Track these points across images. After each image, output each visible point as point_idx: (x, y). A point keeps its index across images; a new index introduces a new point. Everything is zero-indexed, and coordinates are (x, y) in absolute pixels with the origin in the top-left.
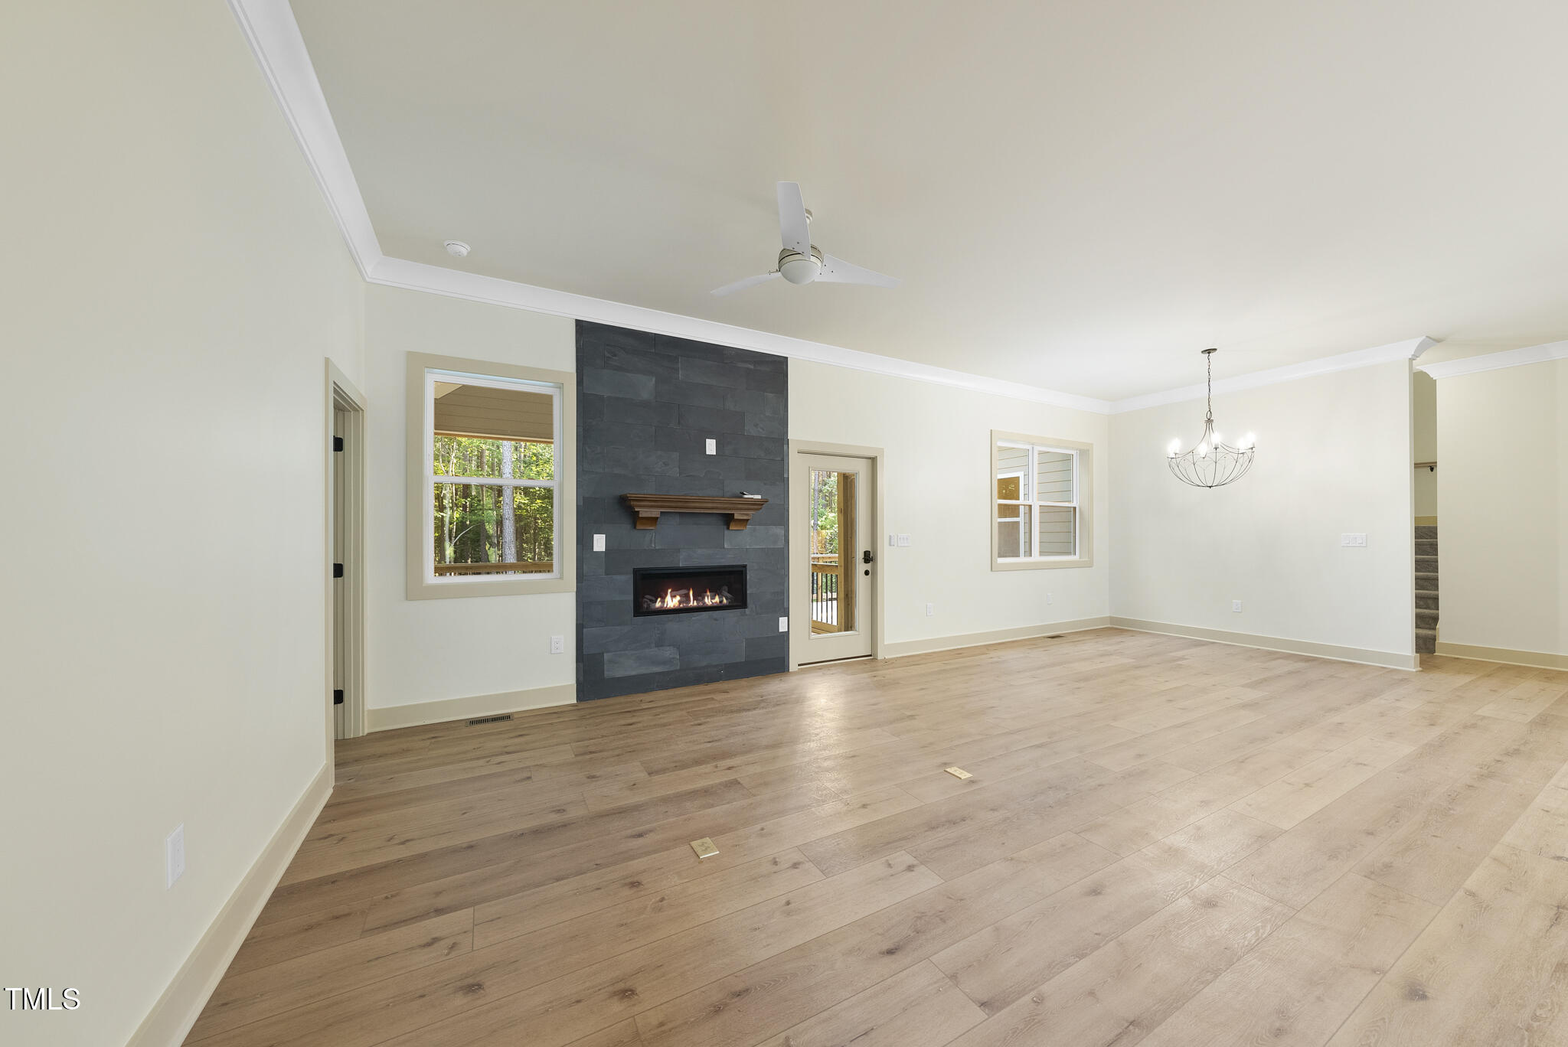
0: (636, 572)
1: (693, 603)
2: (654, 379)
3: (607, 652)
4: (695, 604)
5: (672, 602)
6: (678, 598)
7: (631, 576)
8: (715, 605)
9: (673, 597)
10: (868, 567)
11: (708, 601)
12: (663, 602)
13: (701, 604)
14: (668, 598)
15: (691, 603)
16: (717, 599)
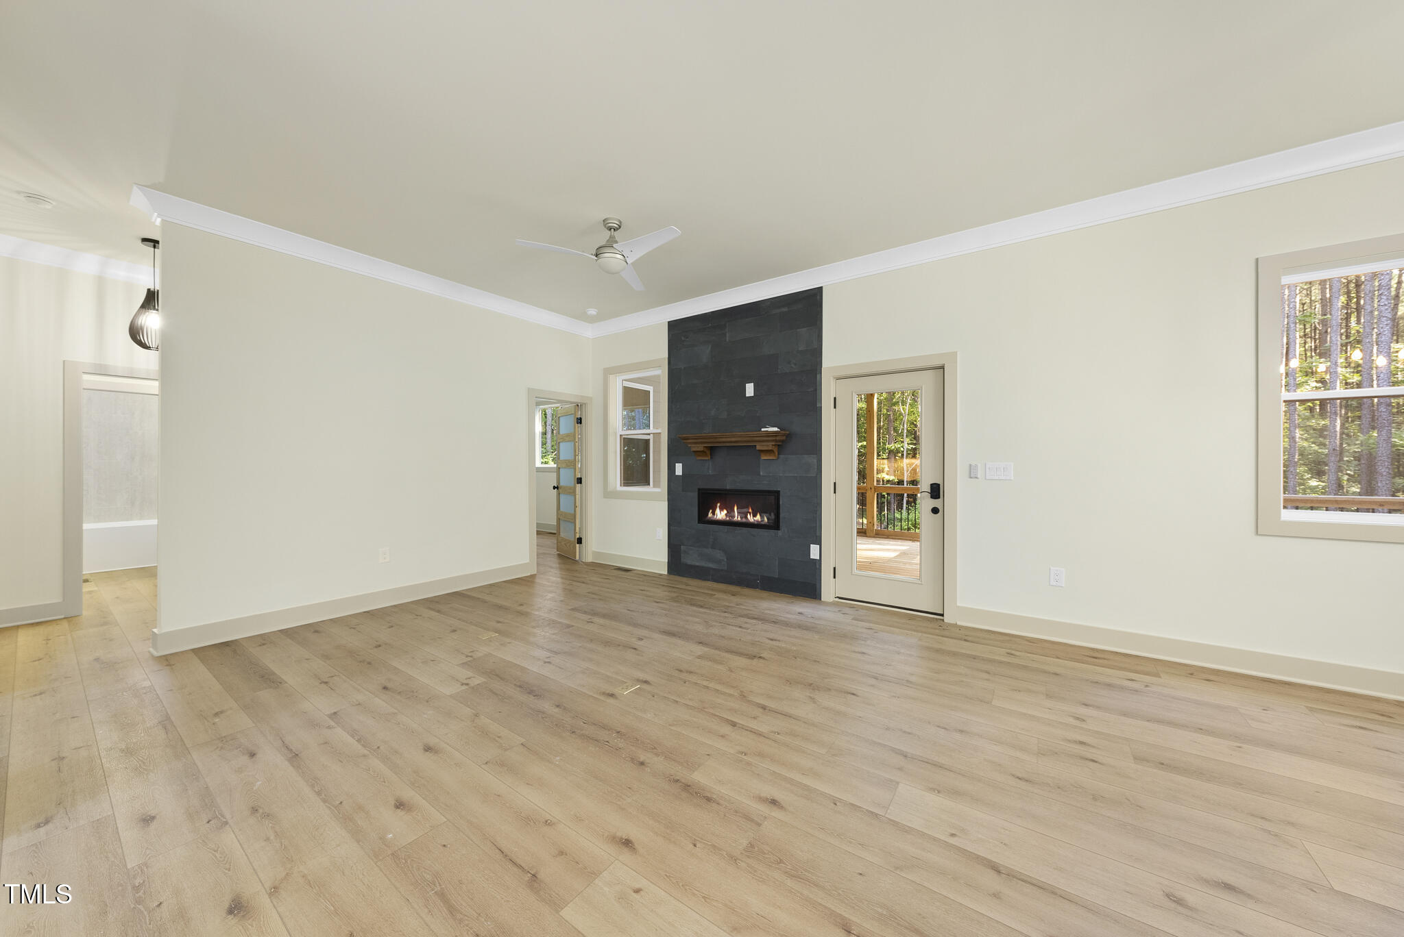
0: (699, 490)
1: (737, 518)
2: (710, 346)
3: (684, 545)
4: (739, 519)
5: (721, 515)
6: (725, 512)
7: (696, 494)
8: (756, 523)
9: (721, 509)
10: (936, 503)
11: (751, 518)
12: (714, 513)
13: (744, 520)
14: (718, 511)
15: (736, 518)
16: (758, 517)
